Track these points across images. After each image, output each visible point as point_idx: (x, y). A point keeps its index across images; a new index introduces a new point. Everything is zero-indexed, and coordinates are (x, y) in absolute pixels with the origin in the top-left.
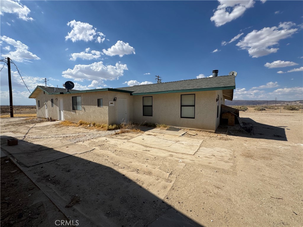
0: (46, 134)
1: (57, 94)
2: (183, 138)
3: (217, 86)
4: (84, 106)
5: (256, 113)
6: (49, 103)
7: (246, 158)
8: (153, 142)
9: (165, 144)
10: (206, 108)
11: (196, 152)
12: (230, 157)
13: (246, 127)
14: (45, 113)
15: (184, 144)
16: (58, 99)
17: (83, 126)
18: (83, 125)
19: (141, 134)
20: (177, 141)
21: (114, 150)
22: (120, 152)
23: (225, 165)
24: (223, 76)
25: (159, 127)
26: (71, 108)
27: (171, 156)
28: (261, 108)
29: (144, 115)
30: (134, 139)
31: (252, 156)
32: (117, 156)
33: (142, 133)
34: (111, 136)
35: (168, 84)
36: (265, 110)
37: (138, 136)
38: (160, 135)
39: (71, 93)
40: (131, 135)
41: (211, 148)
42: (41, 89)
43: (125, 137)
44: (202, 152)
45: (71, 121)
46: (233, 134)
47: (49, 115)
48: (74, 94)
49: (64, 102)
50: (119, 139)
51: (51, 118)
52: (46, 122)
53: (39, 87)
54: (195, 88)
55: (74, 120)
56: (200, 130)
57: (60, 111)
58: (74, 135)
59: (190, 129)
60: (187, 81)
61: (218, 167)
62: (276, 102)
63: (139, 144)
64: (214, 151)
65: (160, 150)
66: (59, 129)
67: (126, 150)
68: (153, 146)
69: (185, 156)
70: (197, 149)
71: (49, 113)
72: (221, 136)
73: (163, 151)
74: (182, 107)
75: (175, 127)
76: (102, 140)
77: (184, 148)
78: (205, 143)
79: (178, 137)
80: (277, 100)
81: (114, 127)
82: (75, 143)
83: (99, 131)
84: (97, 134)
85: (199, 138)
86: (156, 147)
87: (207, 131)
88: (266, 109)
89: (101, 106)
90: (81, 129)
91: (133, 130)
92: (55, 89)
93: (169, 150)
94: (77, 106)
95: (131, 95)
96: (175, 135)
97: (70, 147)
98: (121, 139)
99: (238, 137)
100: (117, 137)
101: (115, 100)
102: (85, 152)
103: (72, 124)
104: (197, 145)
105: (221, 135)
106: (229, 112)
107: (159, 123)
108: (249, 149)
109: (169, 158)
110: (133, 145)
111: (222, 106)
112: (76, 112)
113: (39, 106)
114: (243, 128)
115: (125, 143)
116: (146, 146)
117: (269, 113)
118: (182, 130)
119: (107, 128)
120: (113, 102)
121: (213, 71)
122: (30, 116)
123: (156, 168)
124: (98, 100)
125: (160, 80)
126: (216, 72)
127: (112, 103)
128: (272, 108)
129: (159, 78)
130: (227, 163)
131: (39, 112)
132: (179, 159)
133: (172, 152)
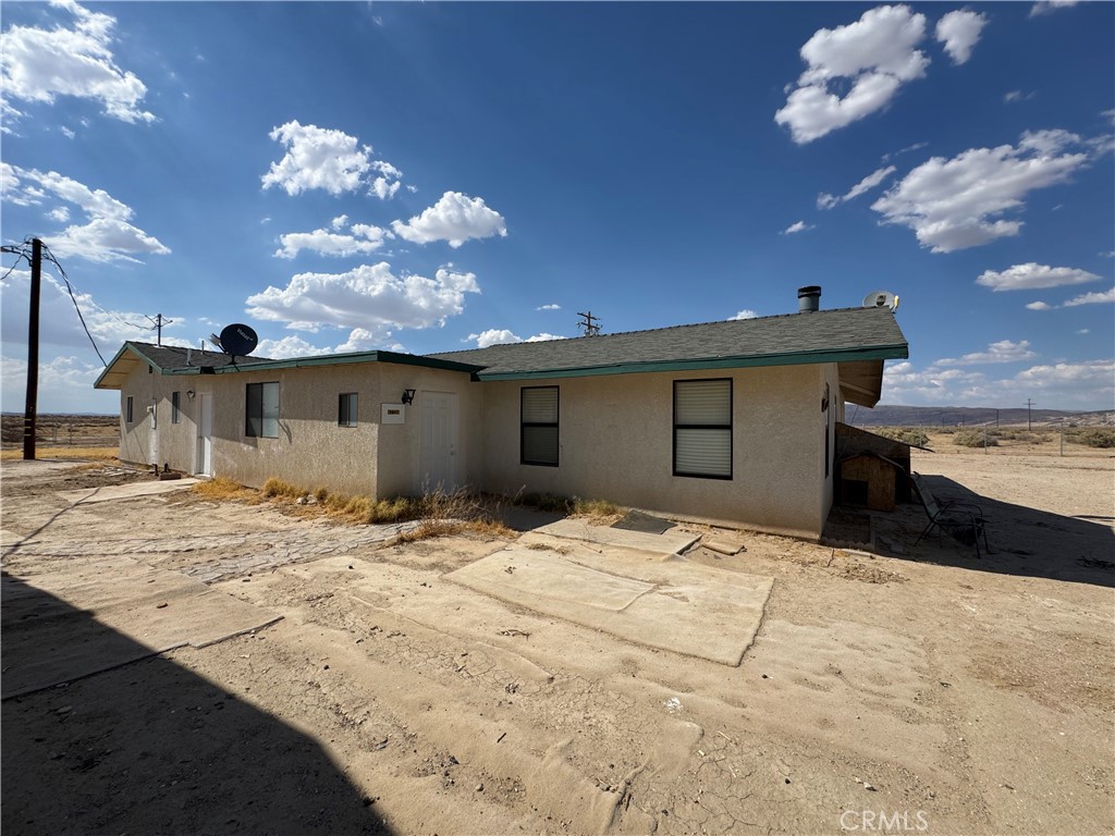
0: (114, 537)
1: (192, 375)
2: (686, 565)
3: (828, 347)
4: (287, 421)
5: (964, 456)
6: (166, 406)
7: (1000, 692)
8: (552, 585)
9: (603, 600)
10: (777, 438)
11: (748, 648)
12: (918, 684)
13: (951, 520)
14: (148, 447)
15: (691, 600)
16: (198, 394)
17: (281, 500)
18: (278, 497)
19: (504, 544)
20: (660, 579)
21: (368, 630)
22: (394, 639)
23: (909, 742)
24: (842, 310)
25: (585, 511)
26: (242, 428)
27: (630, 667)
28: (981, 436)
29: (523, 461)
30: (471, 565)
31: (1032, 683)
32: (373, 665)
33: (512, 537)
34: (376, 553)
35: (622, 338)
36: (995, 444)
37: (494, 551)
38: (584, 552)
39: (242, 370)
40: (462, 550)
41: (818, 625)
42: (138, 353)
43: (433, 559)
44: (774, 646)
45: (239, 482)
46: (900, 550)
47: (161, 455)
48: (254, 372)
49: (216, 404)
50: (404, 564)
51: (166, 465)
52: (146, 480)
53: (129, 346)
54: (731, 352)
55: (249, 476)
56: (756, 528)
57: (201, 438)
58: (224, 541)
59: (713, 522)
60: (698, 329)
61: (873, 752)
62: (1029, 414)
63: (490, 596)
64: (832, 643)
65: (578, 631)
66: (179, 513)
67: (421, 629)
68: (549, 609)
69: (696, 673)
70: (751, 631)
71: (162, 446)
72: (851, 560)
73: (592, 636)
74: (681, 433)
75: (651, 513)
76: (331, 570)
77: (694, 623)
78: (784, 595)
79: (665, 561)
80: (1032, 407)
81: (396, 509)
82: (209, 583)
83: (333, 525)
84: (322, 539)
85: (753, 567)
86: (564, 612)
87: (785, 536)
88: (1000, 442)
89: (352, 424)
90: (267, 517)
91: (476, 525)
92: (189, 354)
93: (621, 632)
94: (264, 421)
95: (472, 380)
96: (648, 552)
97: (177, 604)
98: (415, 566)
99: (923, 565)
100: (402, 558)
101: (406, 399)
102: (232, 637)
103: (239, 493)
104: (751, 606)
105: (849, 555)
106: (870, 454)
107: (585, 499)
108: (997, 637)
109: (621, 680)
110: (461, 598)
111: (840, 427)
112: (256, 446)
113: (130, 419)
114: (941, 524)
115: (427, 588)
116: (520, 609)
117: (1015, 457)
118: (681, 526)
119: (367, 513)
120: (401, 407)
121: (801, 290)
122: (100, 454)
123: (549, 752)
124: (341, 397)
125: (597, 329)
126: (812, 293)
127: (397, 412)
128: (1020, 439)
129: (593, 322)
130: (915, 726)
131: (128, 441)
132: (666, 691)
133: (635, 644)
